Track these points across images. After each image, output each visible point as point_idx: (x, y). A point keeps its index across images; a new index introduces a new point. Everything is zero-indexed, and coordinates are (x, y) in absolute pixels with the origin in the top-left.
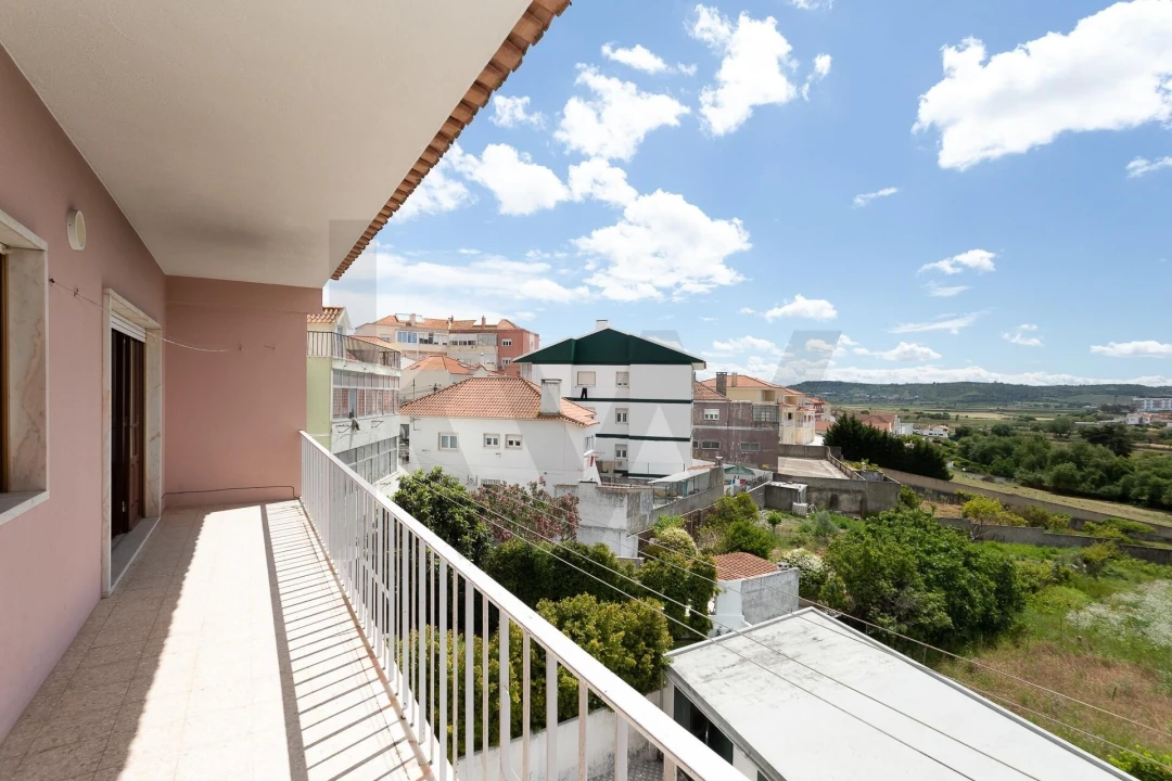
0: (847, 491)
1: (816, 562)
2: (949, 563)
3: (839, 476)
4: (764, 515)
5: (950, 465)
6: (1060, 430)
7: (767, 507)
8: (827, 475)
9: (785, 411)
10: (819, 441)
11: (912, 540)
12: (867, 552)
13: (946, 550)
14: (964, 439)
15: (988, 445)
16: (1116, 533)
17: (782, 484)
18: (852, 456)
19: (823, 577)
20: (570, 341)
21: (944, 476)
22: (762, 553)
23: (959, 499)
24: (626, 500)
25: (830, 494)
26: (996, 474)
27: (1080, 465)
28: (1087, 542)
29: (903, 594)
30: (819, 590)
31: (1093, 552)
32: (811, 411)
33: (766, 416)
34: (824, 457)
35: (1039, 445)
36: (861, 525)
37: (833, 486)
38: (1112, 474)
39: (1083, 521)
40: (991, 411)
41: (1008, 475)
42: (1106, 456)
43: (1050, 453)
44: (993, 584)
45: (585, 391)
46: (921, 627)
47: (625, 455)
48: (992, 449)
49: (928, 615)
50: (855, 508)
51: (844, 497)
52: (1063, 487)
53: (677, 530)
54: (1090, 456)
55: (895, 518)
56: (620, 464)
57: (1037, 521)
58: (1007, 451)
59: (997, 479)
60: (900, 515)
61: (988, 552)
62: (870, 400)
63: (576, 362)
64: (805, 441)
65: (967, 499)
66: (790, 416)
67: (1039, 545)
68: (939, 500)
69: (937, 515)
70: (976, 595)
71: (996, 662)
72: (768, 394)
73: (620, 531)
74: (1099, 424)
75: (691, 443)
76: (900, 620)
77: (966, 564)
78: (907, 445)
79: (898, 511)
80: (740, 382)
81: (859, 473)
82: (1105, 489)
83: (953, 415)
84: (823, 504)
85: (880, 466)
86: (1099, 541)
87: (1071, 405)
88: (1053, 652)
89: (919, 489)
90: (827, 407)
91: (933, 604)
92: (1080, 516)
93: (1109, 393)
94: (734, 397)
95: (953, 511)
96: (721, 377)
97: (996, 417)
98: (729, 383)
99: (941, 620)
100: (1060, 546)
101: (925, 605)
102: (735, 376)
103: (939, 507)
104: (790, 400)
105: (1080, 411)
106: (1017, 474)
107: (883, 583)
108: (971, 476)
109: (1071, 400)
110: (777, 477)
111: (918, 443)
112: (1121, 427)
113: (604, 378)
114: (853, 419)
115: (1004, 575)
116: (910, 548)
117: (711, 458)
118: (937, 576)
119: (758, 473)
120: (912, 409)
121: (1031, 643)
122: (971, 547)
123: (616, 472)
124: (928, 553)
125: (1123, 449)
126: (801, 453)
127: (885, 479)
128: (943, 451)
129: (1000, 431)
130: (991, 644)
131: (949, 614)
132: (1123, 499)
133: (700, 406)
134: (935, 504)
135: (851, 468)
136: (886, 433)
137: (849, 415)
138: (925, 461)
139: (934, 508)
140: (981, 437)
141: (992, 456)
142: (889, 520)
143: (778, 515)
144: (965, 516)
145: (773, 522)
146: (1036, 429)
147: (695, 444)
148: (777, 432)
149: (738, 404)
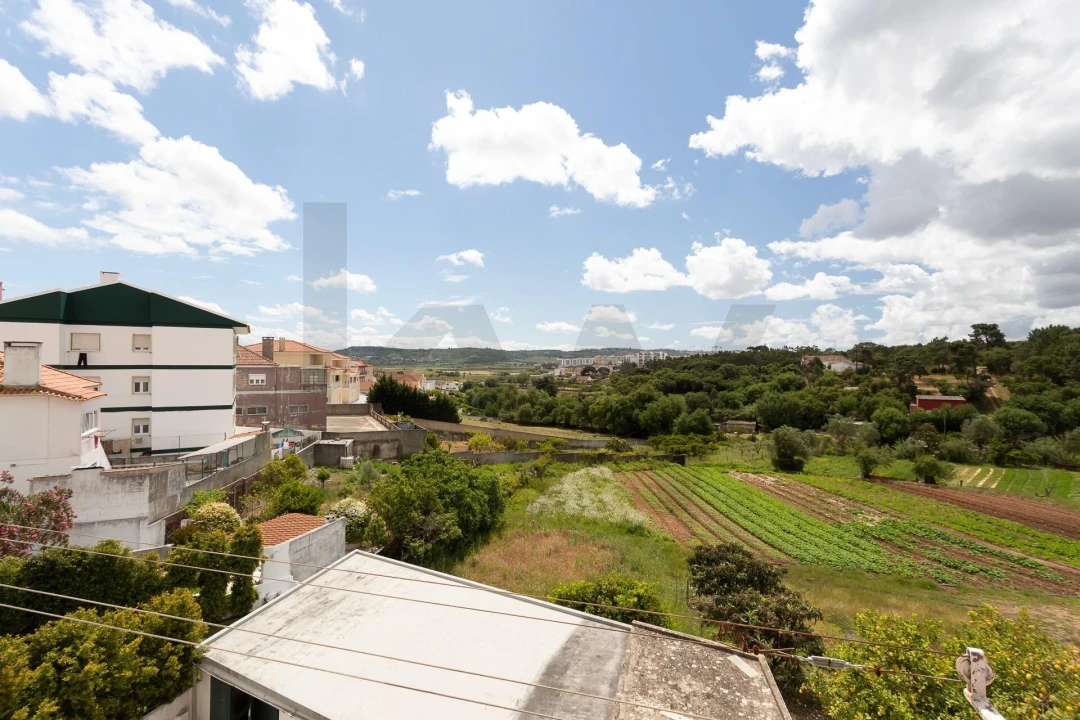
0: (387, 441)
1: (360, 508)
2: (459, 488)
3: (380, 428)
4: (312, 473)
5: (460, 411)
6: (522, 381)
7: (317, 465)
8: (370, 429)
9: (332, 374)
10: (363, 400)
11: (435, 474)
12: (402, 490)
13: (458, 478)
14: (468, 391)
15: (483, 394)
16: (549, 447)
17: (331, 442)
18: (390, 410)
19: (367, 520)
20: (57, 295)
21: (456, 420)
22: (310, 510)
23: (465, 436)
24: (147, 482)
25: (372, 446)
26: (488, 415)
27: (533, 405)
28: (536, 456)
29: (429, 519)
30: (363, 532)
31: (541, 462)
32: (355, 373)
33: (313, 379)
34: (368, 413)
35: (511, 392)
36: (397, 468)
37: (376, 438)
38: (549, 408)
39: (534, 442)
40: (485, 369)
41: (494, 415)
42: (545, 397)
43: (517, 397)
44: (486, 497)
45: (83, 357)
46: (441, 542)
47: (146, 429)
48: (486, 397)
49: (447, 531)
50: (394, 454)
51: (384, 447)
52: (525, 420)
53: (216, 505)
54: (537, 398)
55: (423, 458)
56: (140, 441)
57: (511, 446)
58: (494, 397)
59: (489, 419)
60: (426, 455)
61: (483, 474)
62: (404, 363)
63: (68, 320)
64: (351, 400)
65: (470, 436)
66: (337, 378)
67: (512, 463)
68: (453, 439)
69: (452, 451)
70: (477, 507)
71: (488, 555)
72: (316, 358)
73: (139, 520)
74: (541, 376)
75: (234, 410)
76: (427, 541)
77: (471, 485)
78: (431, 398)
79: (425, 452)
80: (288, 347)
81: (396, 424)
82: (545, 418)
83: (461, 373)
84: (367, 454)
85: (412, 417)
86: (543, 453)
87: (528, 364)
88: (520, 535)
89: (440, 432)
90: (370, 369)
91: (447, 522)
92: (533, 438)
93: (546, 355)
94: (282, 361)
95: (460, 446)
96: (268, 343)
97: (487, 373)
98: (276, 348)
99: (455, 532)
100: (523, 461)
101: (444, 523)
102: (282, 341)
103: (453, 444)
104: (337, 364)
105: (533, 368)
106: (500, 414)
107: (414, 514)
108: (473, 418)
109: (528, 360)
110: (326, 435)
111: (439, 396)
112: (552, 377)
113: (113, 341)
114: (390, 378)
115: (492, 488)
116: (433, 481)
117: (258, 423)
118: (452, 499)
119: (307, 433)
120: (435, 369)
121: (508, 533)
122: (473, 472)
123: (133, 451)
124: (446, 482)
125: (553, 393)
126: (348, 411)
127: (416, 427)
128: (456, 400)
129: (490, 383)
130: (486, 542)
131: (460, 527)
132: (553, 424)
133: (244, 371)
134: (451, 443)
135: (390, 420)
136: (416, 389)
137: (388, 376)
138: (442, 410)
139: (450, 446)
140: (479, 389)
141: (487, 402)
142: (419, 460)
143: (327, 471)
144: (470, 449)
145: (322, 478)
146: (510, 381)
147: (239, 411)
148: (325, 394)
149: (286, 369)
